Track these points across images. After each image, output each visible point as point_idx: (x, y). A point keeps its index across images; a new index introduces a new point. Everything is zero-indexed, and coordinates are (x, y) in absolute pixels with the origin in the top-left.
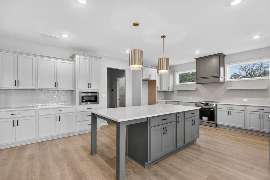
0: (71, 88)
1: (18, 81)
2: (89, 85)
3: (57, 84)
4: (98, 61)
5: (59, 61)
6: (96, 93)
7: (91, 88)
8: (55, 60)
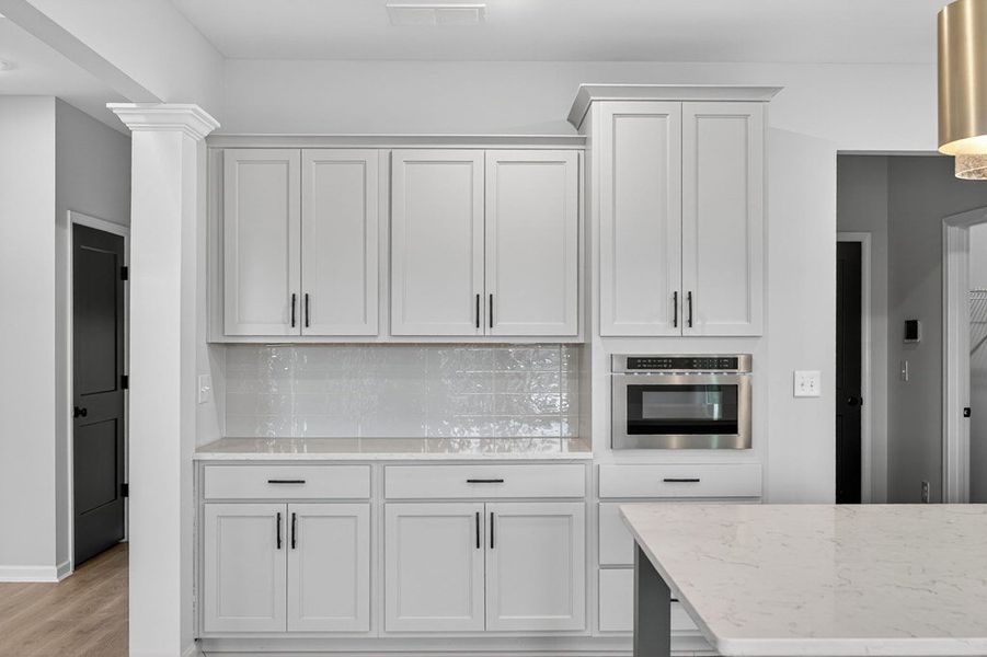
0: (567, 329)
1: (304, 298)
2: (682, 308)
3: (485, 310)
4: (746, 116)
5: (495, 154)
6: (732, 363)
7: (696, 330)
8: (474, 154)
